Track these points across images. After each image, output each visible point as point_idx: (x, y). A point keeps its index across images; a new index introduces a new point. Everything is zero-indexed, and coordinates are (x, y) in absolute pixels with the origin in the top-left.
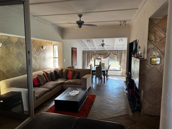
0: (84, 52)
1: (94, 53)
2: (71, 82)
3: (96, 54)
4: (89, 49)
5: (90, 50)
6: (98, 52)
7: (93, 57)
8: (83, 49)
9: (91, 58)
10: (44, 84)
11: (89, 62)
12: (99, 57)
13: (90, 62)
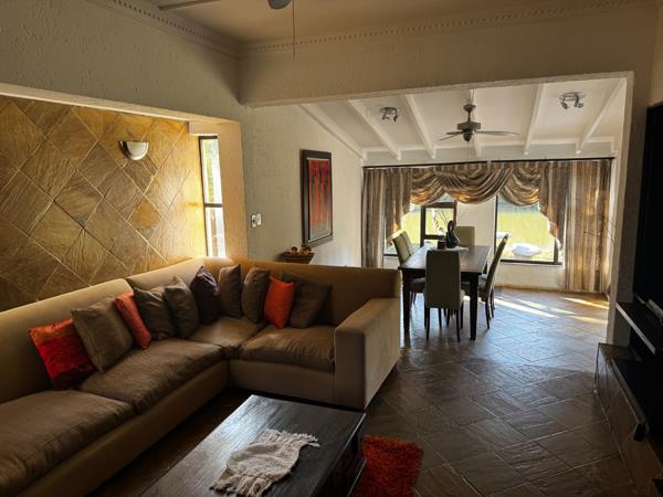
0: (369, 174)
1: (420, 176)
2: (277, 351)
3: (429, 180)
4: (394, 157)
5: (400, 160)
6: (438, 169)
7: (413, 198)
8: (365, 156)
9: (406, 201)
10: (107, 368)
11: (393, 219)
12: (446, 194)
13: (398, 222)
